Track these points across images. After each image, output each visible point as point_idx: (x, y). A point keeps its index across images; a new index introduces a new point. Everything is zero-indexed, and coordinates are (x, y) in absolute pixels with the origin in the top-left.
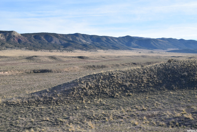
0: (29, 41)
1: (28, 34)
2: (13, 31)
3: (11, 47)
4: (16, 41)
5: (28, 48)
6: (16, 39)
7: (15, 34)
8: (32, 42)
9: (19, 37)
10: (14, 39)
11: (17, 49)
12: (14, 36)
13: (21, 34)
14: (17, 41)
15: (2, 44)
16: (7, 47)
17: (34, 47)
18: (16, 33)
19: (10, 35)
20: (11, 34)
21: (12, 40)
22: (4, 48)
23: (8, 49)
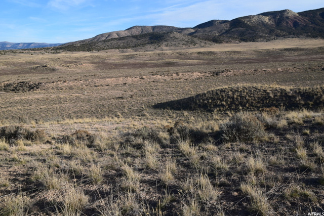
0: (312, 23)
1: (310, 11)
2: (286, 10)
3: (284, 36)
4: (290, 26)
5: (309, 34)
6: (290, 22)
7: (290, 15)
8: (317, 25)
9: (295, 18)
10: (287, 23)
11: (292, 38)
12: (287, 18)
13: (298, 13)
14: (292, 25)
15: (270, 32)
16: (277, 36)
17: (320, 32)
18: (291, 11)
19: (281, 17)
20: (283, 15)
21: (284, 24)
22: (273, 37)
23: (279, 38)
